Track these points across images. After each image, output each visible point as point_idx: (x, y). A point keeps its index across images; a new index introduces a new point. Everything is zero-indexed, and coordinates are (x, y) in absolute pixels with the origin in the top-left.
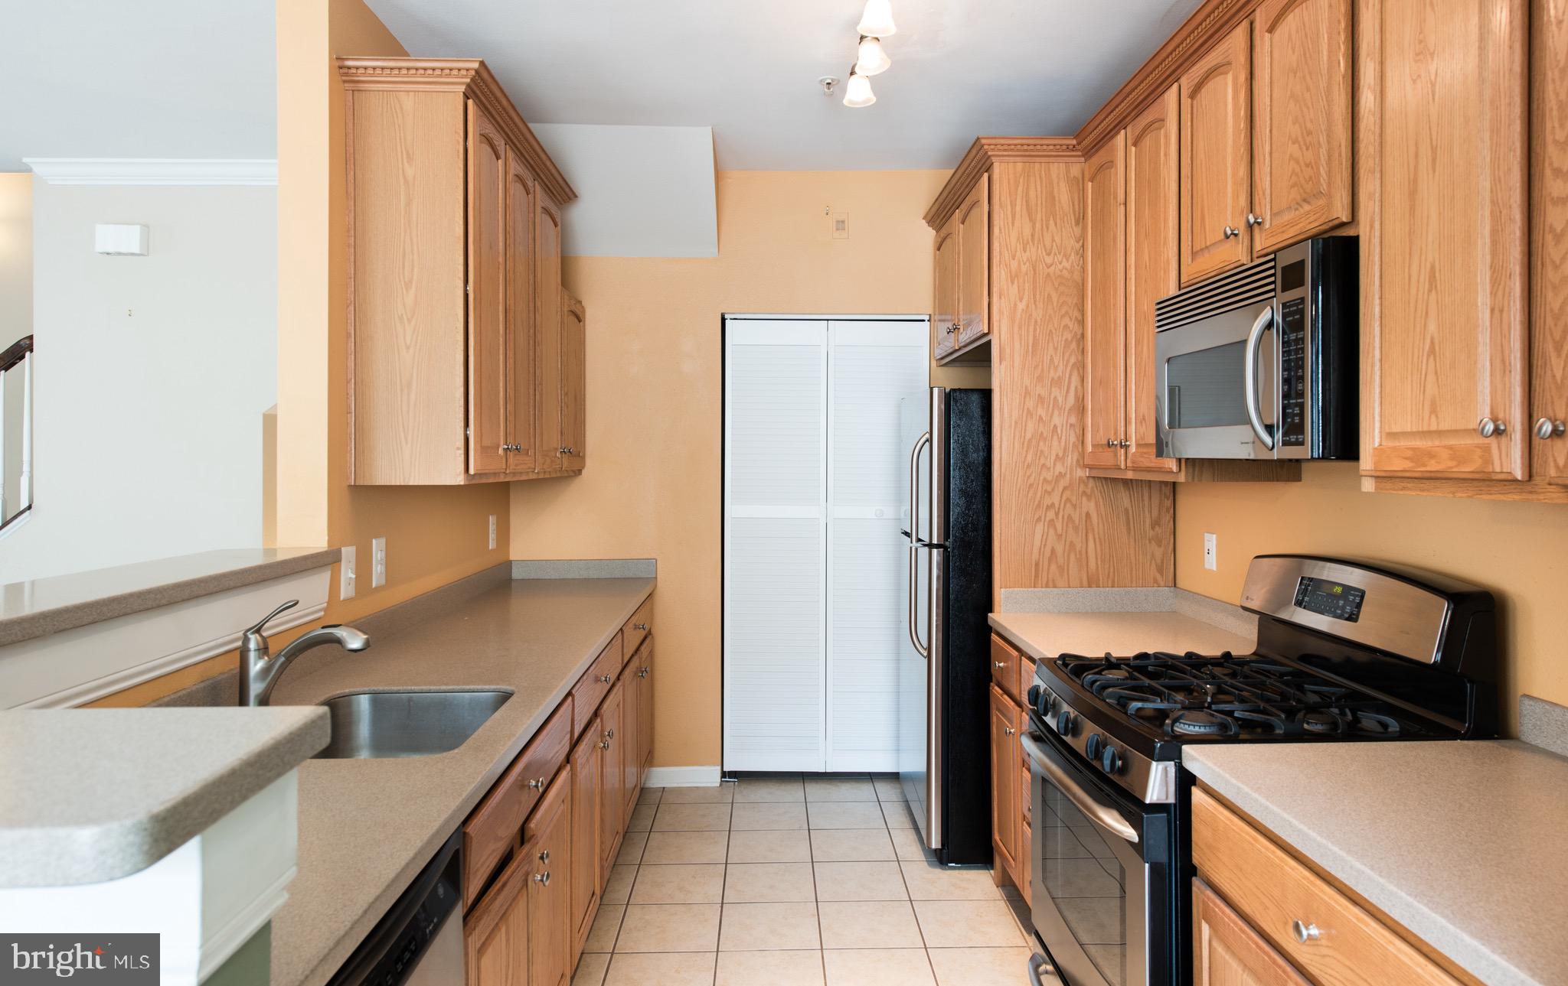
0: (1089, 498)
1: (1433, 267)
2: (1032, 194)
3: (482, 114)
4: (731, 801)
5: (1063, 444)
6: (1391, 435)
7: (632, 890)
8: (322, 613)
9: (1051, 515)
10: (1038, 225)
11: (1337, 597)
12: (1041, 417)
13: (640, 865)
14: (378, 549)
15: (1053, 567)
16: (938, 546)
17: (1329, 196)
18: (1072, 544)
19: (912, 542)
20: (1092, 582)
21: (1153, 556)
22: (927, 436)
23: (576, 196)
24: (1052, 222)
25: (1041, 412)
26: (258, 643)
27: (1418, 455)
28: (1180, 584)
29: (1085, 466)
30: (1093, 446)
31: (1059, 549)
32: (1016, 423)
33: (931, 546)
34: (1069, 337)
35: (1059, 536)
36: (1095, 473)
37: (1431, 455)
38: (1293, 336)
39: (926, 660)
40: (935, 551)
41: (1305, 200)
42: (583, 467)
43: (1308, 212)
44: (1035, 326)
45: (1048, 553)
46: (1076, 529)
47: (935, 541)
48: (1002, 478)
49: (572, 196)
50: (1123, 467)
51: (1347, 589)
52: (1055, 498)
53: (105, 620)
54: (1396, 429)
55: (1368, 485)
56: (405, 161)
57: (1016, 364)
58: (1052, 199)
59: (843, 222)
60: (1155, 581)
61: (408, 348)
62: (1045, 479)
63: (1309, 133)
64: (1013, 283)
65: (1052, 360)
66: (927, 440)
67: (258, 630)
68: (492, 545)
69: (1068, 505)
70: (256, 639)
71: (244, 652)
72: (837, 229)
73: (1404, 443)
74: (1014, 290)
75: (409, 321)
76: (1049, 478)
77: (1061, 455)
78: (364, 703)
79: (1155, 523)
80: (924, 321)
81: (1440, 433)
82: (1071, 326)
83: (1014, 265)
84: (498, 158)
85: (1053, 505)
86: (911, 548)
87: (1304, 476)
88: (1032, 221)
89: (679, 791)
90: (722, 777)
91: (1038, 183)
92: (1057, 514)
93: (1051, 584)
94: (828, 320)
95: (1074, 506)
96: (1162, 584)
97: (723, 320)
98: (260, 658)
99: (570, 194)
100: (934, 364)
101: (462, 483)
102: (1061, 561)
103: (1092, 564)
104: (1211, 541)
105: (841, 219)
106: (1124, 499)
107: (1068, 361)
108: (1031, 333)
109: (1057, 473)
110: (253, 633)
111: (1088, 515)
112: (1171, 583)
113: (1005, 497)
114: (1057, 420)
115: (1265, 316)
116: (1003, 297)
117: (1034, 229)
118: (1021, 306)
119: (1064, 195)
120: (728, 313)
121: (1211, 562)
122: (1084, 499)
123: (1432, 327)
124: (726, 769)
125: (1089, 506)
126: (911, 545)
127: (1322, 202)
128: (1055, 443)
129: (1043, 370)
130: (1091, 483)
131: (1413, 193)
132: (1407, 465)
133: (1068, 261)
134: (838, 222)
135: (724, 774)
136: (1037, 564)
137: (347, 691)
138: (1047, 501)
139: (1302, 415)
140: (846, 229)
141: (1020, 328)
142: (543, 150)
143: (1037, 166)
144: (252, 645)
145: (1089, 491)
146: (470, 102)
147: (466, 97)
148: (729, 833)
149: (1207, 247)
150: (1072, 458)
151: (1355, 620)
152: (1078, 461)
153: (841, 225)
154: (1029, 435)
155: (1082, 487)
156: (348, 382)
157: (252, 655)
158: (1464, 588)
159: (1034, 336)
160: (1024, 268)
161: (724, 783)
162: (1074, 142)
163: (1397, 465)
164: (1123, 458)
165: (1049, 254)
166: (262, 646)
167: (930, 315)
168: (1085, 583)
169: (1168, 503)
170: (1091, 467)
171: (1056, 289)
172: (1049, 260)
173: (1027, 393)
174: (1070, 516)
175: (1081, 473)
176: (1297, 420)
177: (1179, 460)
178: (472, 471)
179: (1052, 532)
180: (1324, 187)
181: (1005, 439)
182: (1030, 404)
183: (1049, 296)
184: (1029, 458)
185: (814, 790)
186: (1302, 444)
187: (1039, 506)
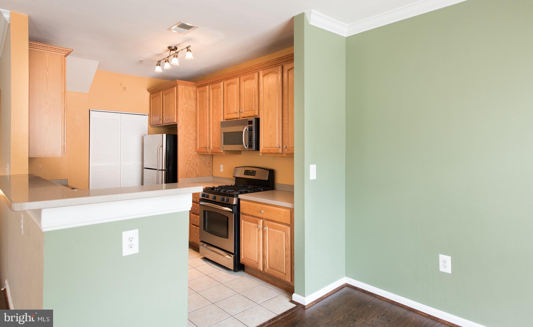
0: (197, 158)
1: (271, 125)
2: (186, 93)
5: (192, 147)
6: (265, 147)
9: (190, 162)
10: (187, 100)
11: (251, 172)
12: (188, 141)
15: (190, 173)
17: (255, 111)
18: (194, 168)
20: (198, 176)
21: (209, 170)
24: (190, 100)
25: (188, 140)
27: (269, 150)
28: (213, 175)
29: (196, 152)
30: (199, 147)
31: (191, 169)
32: (183, 143)
33: (162, 170)
34: (193, 124)
35: (191, 167)
36: (199, 153)
37: (270, 150)
38: (250, 132)
40: (163, 171)
41: (251, 110)
43: (251, 112)
44: (187, 122)
45: (189, 170)
46: (195, 165)
47: (163, 169)
50: (208, 152)
51: (253, 171)
52: (191, 159)
54: (265, 146)
55: (261, 154)
56: (46, 71)
57: (183, 129)
58: (190, 95)
59: (125, 88)
60: (209, 175)
62: (189, 155)
63: (251, 100)
65: (190, 129)
66: (161, 146)
69: (193, 160)
72: (124, 90)
73: (266, 148)
74: (182, 113)
75: (47, 113)
76: (189, 154)
77: (192, 149)
79: (209, 163)
80: (146, 115)
81: (271, 147)
82: (194, 122)
83: (183, 108)
85: (190, 160)
87: (242, 153)
88: (186, 98)
91: (187, 91)
92: (191, 162)
93: (190, 177)
94: (121, 113)
95: (194, 160)
96: (210, 175)
97: (90, 111)
102: (192, 172)
103: (198, 172)
104: (222, 166)
106: (203, 158)
107: (193, 129)
108: (186, 123)
109: (191, 153)
111: (197, 162)
112: (212, 175)
114: (191, 142)
115: (245, 128)
116: (180, 115)
117: (186, 100)
118: (184, 117)
119: (192, 94)
120: (91, 109)
121: (222, 170)
122: (196, 159)
123: (270, 133)
125: (197, 160)
127: (254, 112)
128: (190, 147)
129: (188, 131)
130: (197, 155)
131: (268, 114)
132: (267, 151)
133: (193, 108)
134: (124, 88)
136: (187, 173)
138: (189, 159)
139: (252, 144)
141: (184, 122)
143: (187, 87)
145: (197, 157)
149: (230, 113)
150: (194, 150)
151: (255, 176)
152: (195, 151)
153: (125, 89)
154: (185, 145)
155: (196, 156)
158: (270, 169)
159: (187, 124)
160: (184, 109)
162: (195, 84)
163: (266, 151)
164: (208, 150)
165: (189, 106)
167: (148, 114)
168: (196, 176)
169: (211, 159)
170: (198, 152)
171: (191, 114)
172: (189, 108)
173: (185, 136)
174: (193, 162)
175: (195, 153)
176: (251, 145)
177: (223, 151)
178: (65, 153)
179: (190, 166)
180: (254, 109)
181: (181, 146)
182: (186, 138)
183: (189, 115)
184: (186, 150)
186: (252, 148)
187: (187, 160)
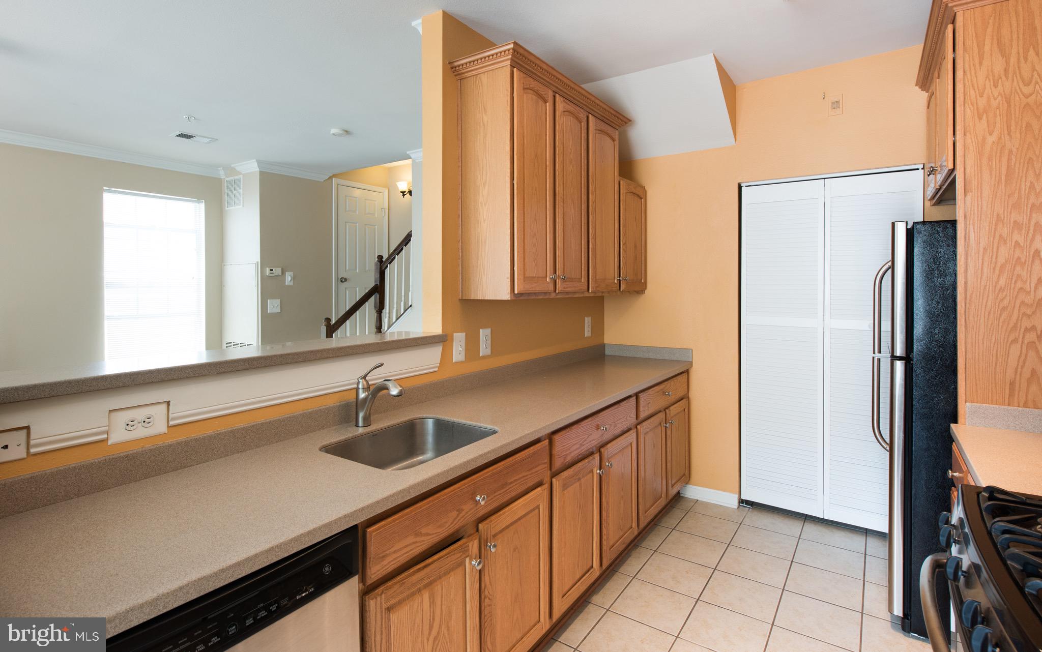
3: (525, 75)
4: (740, 522)
7: (641, 568)
8: (437, 369)
9: (1030, 337)
12: (1017, 243)
13: (655, 551)
14: (485, 334)
15: (1034, 388)
16: (900, 358)
19: (874, 353)
22: (890, 264)
23: (630, 121)
25: (1018, 237)
26: (363, 385)
32: (985, 249)
33: (893, 358)
39: (888, 454)
40: (898, 363)
42: (646, 289)
44: (1009, 156)
45: (1026, 374)
47: (898, 354)
48: (968, 301)
49: (627, 121)
52: (1036, 321)
53: (254, 368)
56: (483, 113)
58: (1032, 30)
59: (838, 102)
61: (485, 220)
62: (1023, 303)
64: (980, 118)
65: (1032, 186)
66: (890, 268)
67: (364, 377)
68: (587, 333)
70: (363, 382)
71: (357, 389)
72: (833, 109)
74: (982, 125)
75: (485, 205)
76: (1028, 302)
78: (430, 424)
80: (918, 169)
84: (546, 102)
85: (1033, 327)
86: (873, 358)
88: (1005, 56)
89: (706, 505)
90: (739, 502)
94: (825, 179)
97: (740, 187)
98: (363, 392)
99: (625, 120)
100: (928, 204)
101: (510, 299)
105: (835, 100)
108: (1004, 164)
110: (361, 379)
113: (971, 318)
116: (968, 134)
117: (1007, 64)
120: (743, 183)
124: (743, 497)
126: (874, 355)
129: (1020, 197)
134: (833, 103)
135: (741, 501)
136: (1012, 384)
137: (425, 416)
140: (841, 106)
142: (590, 94)
143: (1012, 2)
144: (360, 386)
146: (515, 70)
147: (512, 67)
148: (728, 546)
153: (836, 105)
154: (1001, 261)
156: (459, 242)
157: (361, 391)
159: (1008, 166)
161: (741, 507)
165: (1028, 84)
166: (366, 386)
167: (924, 164)
172: (1028, 90)
173: (999, 221)
178: (516, 292)
179: (1031, 353)
181: (971, 264)
182: (1003, 231)
183: (1029, 125)
184: (1002, 283)
185: (811, 530)
187: (1014, 328)
